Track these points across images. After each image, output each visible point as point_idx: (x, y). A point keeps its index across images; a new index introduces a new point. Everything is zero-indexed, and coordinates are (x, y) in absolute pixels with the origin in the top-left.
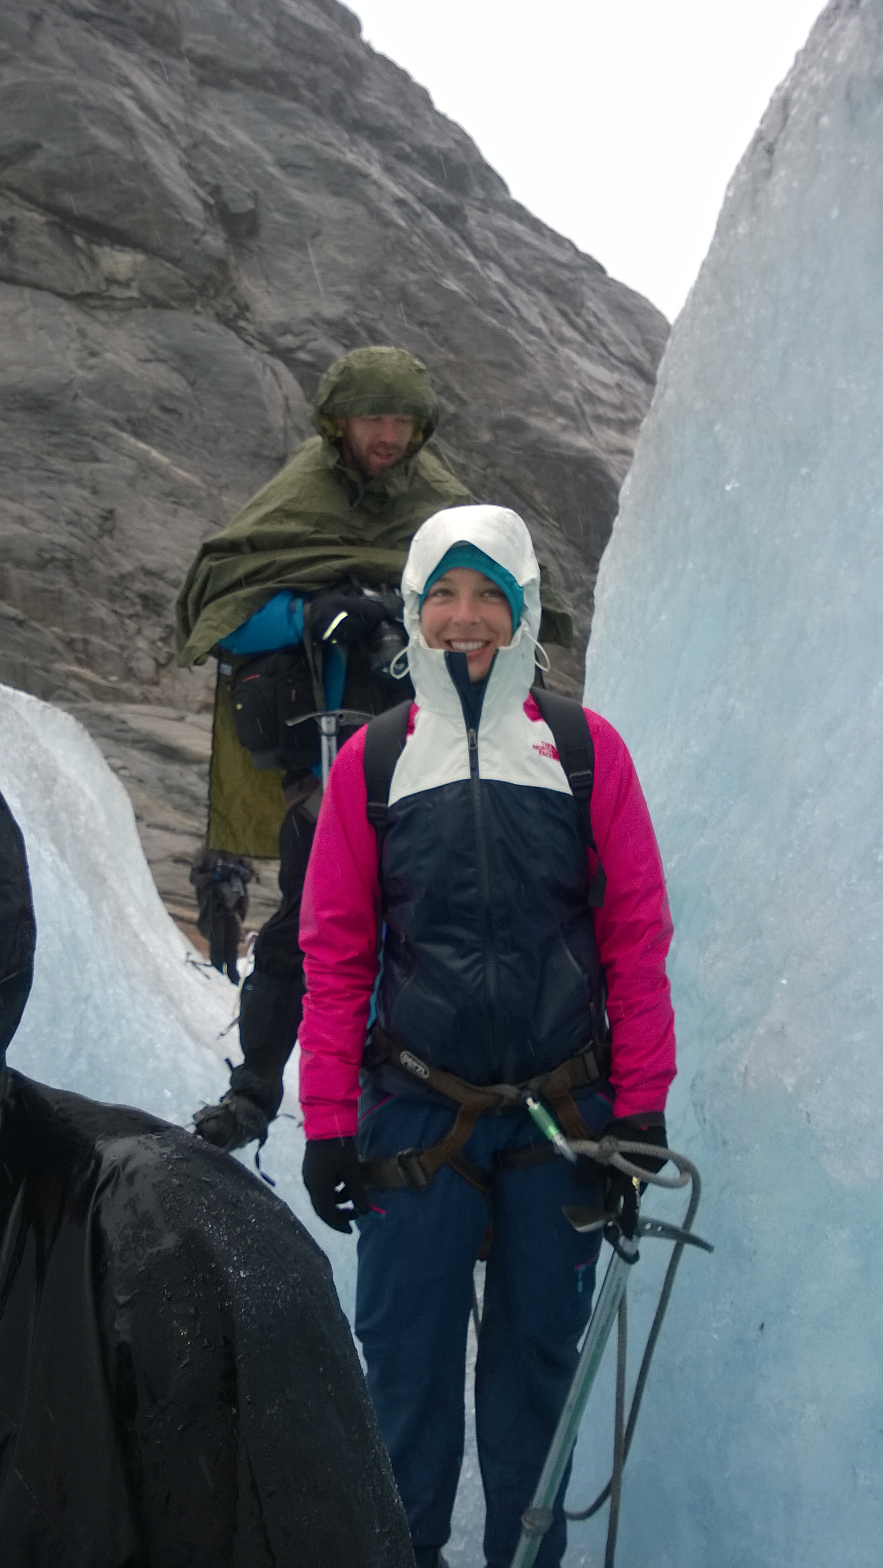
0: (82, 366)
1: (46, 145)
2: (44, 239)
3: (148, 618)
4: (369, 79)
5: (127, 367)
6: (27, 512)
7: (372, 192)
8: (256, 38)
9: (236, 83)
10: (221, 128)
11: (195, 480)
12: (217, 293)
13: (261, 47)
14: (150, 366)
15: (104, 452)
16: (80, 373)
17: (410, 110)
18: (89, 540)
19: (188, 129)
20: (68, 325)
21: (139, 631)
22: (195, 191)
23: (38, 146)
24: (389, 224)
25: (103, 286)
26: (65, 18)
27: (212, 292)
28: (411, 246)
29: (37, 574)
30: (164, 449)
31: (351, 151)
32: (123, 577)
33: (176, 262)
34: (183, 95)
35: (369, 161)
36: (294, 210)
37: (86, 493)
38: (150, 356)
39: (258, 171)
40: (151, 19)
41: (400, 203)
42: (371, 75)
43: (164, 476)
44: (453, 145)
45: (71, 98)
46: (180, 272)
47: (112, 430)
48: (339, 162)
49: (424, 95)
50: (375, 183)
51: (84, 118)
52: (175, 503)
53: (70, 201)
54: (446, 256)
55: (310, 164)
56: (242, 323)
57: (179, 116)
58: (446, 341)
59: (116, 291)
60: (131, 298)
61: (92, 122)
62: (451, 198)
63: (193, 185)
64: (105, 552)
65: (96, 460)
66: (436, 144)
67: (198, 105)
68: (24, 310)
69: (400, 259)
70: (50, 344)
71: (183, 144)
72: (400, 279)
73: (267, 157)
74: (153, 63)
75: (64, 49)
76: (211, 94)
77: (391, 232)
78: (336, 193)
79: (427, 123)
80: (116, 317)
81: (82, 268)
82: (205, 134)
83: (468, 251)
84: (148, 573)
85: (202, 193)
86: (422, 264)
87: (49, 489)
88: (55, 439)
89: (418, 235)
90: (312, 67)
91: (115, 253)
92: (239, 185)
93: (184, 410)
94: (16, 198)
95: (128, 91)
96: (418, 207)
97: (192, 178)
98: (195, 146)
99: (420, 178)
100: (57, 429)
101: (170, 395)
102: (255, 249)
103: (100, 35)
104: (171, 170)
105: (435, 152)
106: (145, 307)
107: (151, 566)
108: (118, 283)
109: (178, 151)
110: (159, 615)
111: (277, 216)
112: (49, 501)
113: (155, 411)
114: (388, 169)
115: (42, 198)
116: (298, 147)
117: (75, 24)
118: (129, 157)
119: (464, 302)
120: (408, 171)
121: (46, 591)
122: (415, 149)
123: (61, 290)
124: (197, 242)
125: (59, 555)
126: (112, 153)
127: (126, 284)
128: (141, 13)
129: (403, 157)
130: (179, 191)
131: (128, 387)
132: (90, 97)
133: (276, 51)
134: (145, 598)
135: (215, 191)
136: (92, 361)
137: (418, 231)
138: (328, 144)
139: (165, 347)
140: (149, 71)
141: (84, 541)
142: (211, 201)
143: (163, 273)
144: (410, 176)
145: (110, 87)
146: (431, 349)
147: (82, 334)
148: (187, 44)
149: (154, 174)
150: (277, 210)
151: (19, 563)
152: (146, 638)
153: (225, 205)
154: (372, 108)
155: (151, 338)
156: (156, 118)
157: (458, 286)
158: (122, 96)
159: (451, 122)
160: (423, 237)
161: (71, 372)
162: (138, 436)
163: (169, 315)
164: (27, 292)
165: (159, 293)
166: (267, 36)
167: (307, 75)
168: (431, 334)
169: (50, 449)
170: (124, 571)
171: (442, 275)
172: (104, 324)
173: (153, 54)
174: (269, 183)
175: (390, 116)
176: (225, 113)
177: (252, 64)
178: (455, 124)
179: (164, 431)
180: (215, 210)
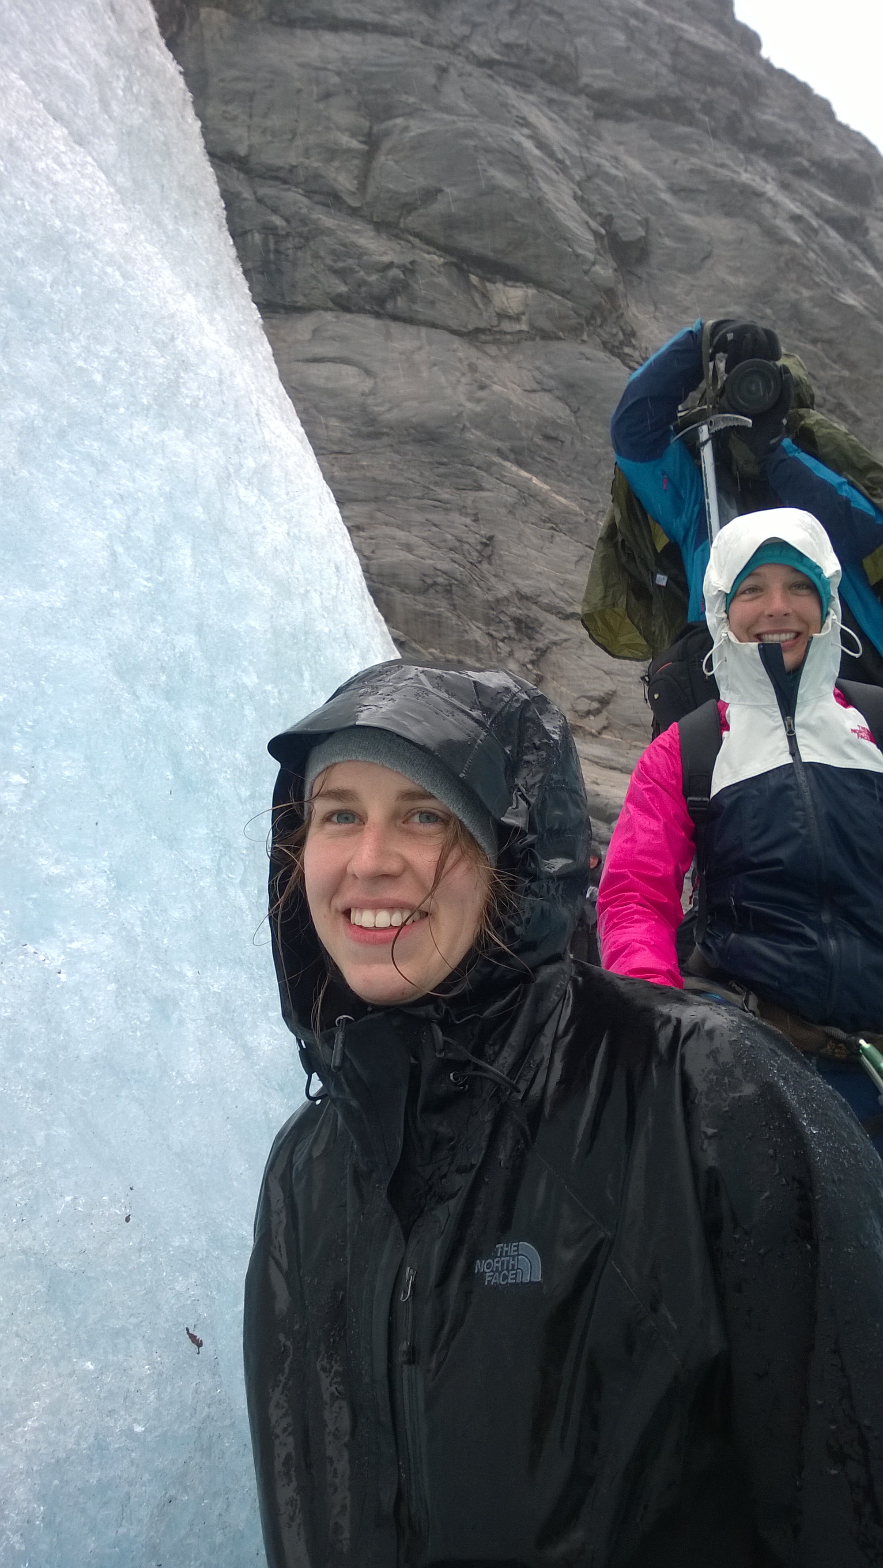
0: (470, 399)
1: (447, 190)
2: (442, 280)
3: (520, 641)
4: (767, 96)
5: (514, 399)
6: (414, 540)
7: (767, 210)
8: (653, 67)
9: (632, 113)
10: (616, 159)
11: (574, 506)
12: (604, 320)
13: (657, 75)
14: (536, 396)
15: (487, 481)
16: (469, 405)
17: (810, 124)
18: (468, 566)
19: (582, 163)
20: (460, 360)
21: (511, 654)
22: (587, 223)
23: (440, 191)
24: (783, 241)
25: (495, 322)
26: (469, 68)
27: (599, 321)
28: (805, 262)
29: (420, 598)
30: (544, 476)
31: (746, 171)
32: (498, 601)
33: (564, 293)
34: (579, 130)
35: (764, 179)
36: (685, 234)
37: (468, 521)
38: (535, 386)
39: (650, 197)
40: (550, 59)
41: (796, 219)
42: (770, 92)
43: (543, 503)
44: (856, 156)
45: (471, 143)
46: (570, 304)
47: (497, 459)
48: (733, 182)
49: (825, 107)
50: (770, 201)
51: (482, 161)
52: (552, 528)
53: (467, 241)
54: (845, 271)
55: (703, 187)
56: (627, 350)
57: (574, 151)
58: (841, 359)
59: (506, 326)
60: (521, 331)
61: (490, 164)
62: (851, 211)
63: (586, 217)
64: (483, 578)
65: (480, 488)
66: (837, 156)
67: (593, 138)
68: (420, 348)
69: (793, 276)
70: (443, 380)
71: (577, 178)
72: (793, 296)
73: (660, 183)
74: (550, 102)
75: (467, 96)
76: (607, 127)
77: (785, 249)
78: (728, 214)
79: (827, 136)
80: (505, 350)
81: (476, 305)
82: (599, 166)
83: (868, 264)
84: (523, 597)
85: (593, 224)
86: (817, 279)
87: (434, 517)
88: (442, 470)
89: (813, 251)
90: (709, 90)
91: (507, 289)
92: (631, 213)
93: (567, 437)
94: (416, 241)
95: (526, 131)
96: (815, 223)
97: (584, 210)
98: (589, 178)
99: (818, 192)
100: (445, 460)
101: (554, 424)
102: (645, 276)
103: (501, 81)
104: (566, 205)
105: (835, 165)
106: (533, 339)
107: (527, 591)
108: (510, 318)
109: (572, 185)
110: (531, 638)
111: (667, 242)
112: (434, 529)
113: (538, 440)
114: (785, 186)
115: (442, 241)
116: (692, 171)
117: (477, 72)
118: (525, 195)
119: (862, 316)
120: (805, 186)
121: (425, 614)
122: (814, 163)
123: (455, 328)
124: (586, 272)
125: (440, 580)
126: (508, 192)
127: (517, 318)
128: (542, 55)
129: (801, 173)
130: (571, 224)
131: (513, 418)
132: (489, 139)
133: (672, 78)
134: (518, 621)
135: (607, 221)
136: (481, 394)
137: (815, 246)
138: (722, 166)
139: (551, 377)
140: (545, 109)
141: (464, 567)
142: (603, 231)
143: (552, 305)
144: (808, 192)
145: (509, 129)
146: (824, 367)
147: (473, 368)
148: (584, 80)
149: (549, 209)
150: (668, 236)
151: (403, 588)
152: (518, 661)
153: (616, 234)
154: (771, 125)
155: (538, 369)
156: (551, 154)
157: (855, 300)
158: (520, 136)
159: (853, 132)
160: (819, 252)
161: (461, 405)
162: (520, 464)
163: (556, 346)
164: (424, 331)
165: (547, 325)
166: (665, 65)
167: (703, 98)
168: (823, 350)
169: (438, 479)
170: (499, 596)
171: (839, 290)
172: (493, 358)
173: (553, 94)
174: (660, 208)
175: (788, 131)
176: (620, 143)
177: (648, 93)
178: (859, 134)
179: (545, 458)
180: (606, 242)
